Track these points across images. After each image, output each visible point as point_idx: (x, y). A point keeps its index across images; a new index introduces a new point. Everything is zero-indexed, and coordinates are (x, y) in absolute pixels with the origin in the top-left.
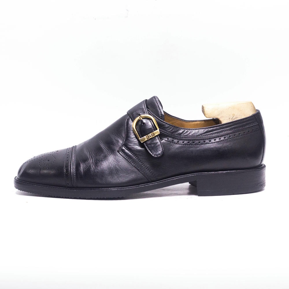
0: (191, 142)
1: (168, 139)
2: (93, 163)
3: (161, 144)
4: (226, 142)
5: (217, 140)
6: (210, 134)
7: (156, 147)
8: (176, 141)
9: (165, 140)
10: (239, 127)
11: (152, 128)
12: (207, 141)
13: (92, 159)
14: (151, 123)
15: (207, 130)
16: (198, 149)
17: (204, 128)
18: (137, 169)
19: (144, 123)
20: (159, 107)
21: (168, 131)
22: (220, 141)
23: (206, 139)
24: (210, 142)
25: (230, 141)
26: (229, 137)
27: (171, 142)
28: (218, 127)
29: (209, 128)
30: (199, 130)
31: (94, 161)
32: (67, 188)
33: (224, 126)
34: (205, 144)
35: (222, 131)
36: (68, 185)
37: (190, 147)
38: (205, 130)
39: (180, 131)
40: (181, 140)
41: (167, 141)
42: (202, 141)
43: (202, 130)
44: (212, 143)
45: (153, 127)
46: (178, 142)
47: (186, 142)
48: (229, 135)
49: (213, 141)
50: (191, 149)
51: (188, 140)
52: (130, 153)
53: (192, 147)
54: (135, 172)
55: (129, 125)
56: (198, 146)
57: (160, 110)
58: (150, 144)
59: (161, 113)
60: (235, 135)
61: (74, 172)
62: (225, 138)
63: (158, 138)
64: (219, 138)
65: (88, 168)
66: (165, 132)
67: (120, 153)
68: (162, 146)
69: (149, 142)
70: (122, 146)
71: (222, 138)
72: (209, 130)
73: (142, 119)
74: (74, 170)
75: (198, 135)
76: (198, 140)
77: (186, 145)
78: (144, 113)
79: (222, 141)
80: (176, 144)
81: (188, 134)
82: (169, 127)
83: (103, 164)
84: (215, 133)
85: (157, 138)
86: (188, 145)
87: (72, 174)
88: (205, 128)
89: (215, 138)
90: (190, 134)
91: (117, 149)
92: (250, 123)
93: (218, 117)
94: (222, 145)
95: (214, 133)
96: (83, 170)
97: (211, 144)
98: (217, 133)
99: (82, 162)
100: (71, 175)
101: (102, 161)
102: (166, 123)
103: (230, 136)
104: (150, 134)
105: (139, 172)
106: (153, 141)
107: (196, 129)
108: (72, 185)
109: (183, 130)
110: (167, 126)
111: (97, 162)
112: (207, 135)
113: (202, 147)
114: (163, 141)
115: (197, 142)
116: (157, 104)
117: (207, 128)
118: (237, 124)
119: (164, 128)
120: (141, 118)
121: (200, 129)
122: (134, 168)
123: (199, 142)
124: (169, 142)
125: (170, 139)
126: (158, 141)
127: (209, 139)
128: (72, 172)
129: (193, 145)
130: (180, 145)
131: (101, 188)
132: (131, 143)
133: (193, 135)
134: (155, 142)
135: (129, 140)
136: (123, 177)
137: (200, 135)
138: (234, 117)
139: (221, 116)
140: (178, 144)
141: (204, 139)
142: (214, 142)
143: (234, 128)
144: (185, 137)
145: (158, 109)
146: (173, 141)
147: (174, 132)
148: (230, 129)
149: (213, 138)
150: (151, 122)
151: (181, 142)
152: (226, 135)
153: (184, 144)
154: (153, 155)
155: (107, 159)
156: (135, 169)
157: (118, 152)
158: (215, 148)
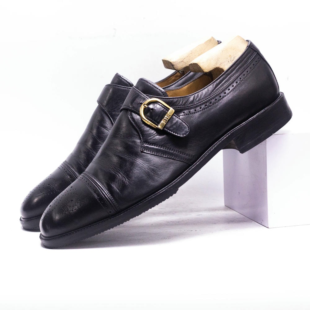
0: (208, 104)
1: (184, 113)
2: (124, 177)
3: (183, 121)
4: (241, 86)
5: (231, 88)
6: (221, 86)
7: (179, 126)
8: (192, 110)
9: (182, 115)
10: (243, 65)
11: (164, 110)
12: (222, 95)
13: (120, 173)
14: (160, 105)
15: (215, 84)
16: (218, 107)
17: (211, 84)
18: (171, 159)
19: (152, 109)
20: (154, 86)
21: (179, 104)
22: (234, 88)
23: (220, 94)
24: (226, 94)
25: (244, 83)
26: (239, 80)
27: (189, 114)
28: (224, 76)
29: (216, 81)
30: (208, 88)
31: (124, 174)
32: (111, 216)
33: (229, 72)
34: (222, 98)
35: (230, 77)
36: (110, 213)
37: (210, 109)
38: (214, 85)
39: (191, 99)
40: (197, 107)
41: (184, 115)
42: (217, 98)
43: (211, 86)
44: (228, 93)
45: (165, 108)
46: (195, 110)
47: (203, 106)
48: (239, 78)
49: (227, 91)
50: (212, 110)
51: (204, 103)
52: (155, 147)
53: (212, 109)
54: (172, 163)
55: (136, 120)
56: (217, 104)
57: (158, 89)
58: (172, 126)
59: (161, 91)
60: (244, 75)
61: (110, 196)
62: (237, 82)
63: (176, 117)
64: (231, 86)
65: (122, 184)
66: (177, 107)
67: (146, 152)
68: (184, 123)
69: (169, 125)
70: (142, 145)
71: (235, 84)
72: (218, 82)
73: (147, 106)
74: (109, 195)
75: (210, 94)
76: (213, 98)
77: (204, 109)
78: (144, 99)
79: (236, 87)
80: (195, 113)
81: (200, 97)
82: (177, 100)
83: (135, 172)
84: (225, 82)
85: (174, 117)
86: (206, 108)
87: (109, 200)
88: (213, 83)
89: (227, 88)
90: (202, 96)
91: (140, 149)
92: (250, 56)
93: (217, 66)
94: (238, 91)
95: (224, 84)
96: (118, 189)
97: (228, 95)
98: (226, 81)
99: (112, 183)
100: (109, 202)
101: (131, 170)
102: (173, 98)
103: (241, 79)
104: (166, 116)
105: (176, 161)
106: (172, 122)
107: (204, 88)
108: (116, 211)
109: (193, 96)
110: (175, 100)
111: (128, 174)
112: (218, 89)
113: (221, 103)
114: (181, 117)
115: (213, 100)
116: (150, 85)
117: (214, 82)
118: (239, 64)
119: (174, 104)
120: (145, 105)
121: (208, 86)
122: (168, 160)
123: (216, 100)
124: (187, 115)
125: (185, 112)
126: (177, 119)
127: (223, 91)
128: (108, 198)
129: (212, 105)
130: (200, 113)
131: (147, 198)
132: (150, 136)
133: (205, 96)
134: (174, 122)
135: (147, 134)
136: (163, 174)
137: (212, 92)
138: (232, 58)
139: (219, 64)
140: (197, 112)
141: (218, 95)
142: (230, 92)
143: (239, 68)
144: (199, 102)
145: (155, 88)
146: (190, 112)
147: (185, 103)
148: (237, 72)
149: (226, 89)
150: (158, 104)
151: (198, 109)
152: (236, 79)
153: (202, 110)
154: (181, 136)
155: (135, 165)
156: (170, 159)
157: (142, 152)
158: (234, 97)
